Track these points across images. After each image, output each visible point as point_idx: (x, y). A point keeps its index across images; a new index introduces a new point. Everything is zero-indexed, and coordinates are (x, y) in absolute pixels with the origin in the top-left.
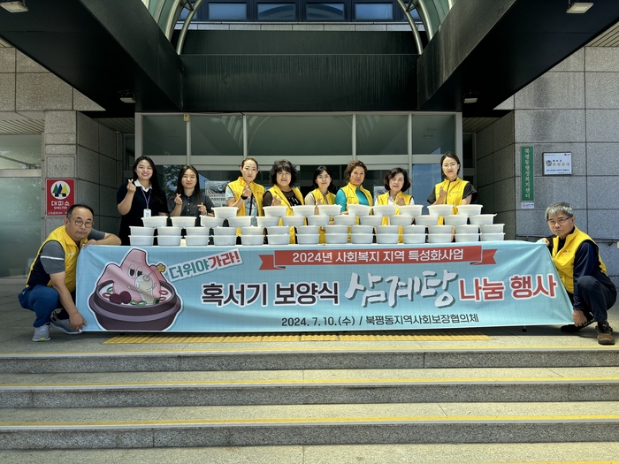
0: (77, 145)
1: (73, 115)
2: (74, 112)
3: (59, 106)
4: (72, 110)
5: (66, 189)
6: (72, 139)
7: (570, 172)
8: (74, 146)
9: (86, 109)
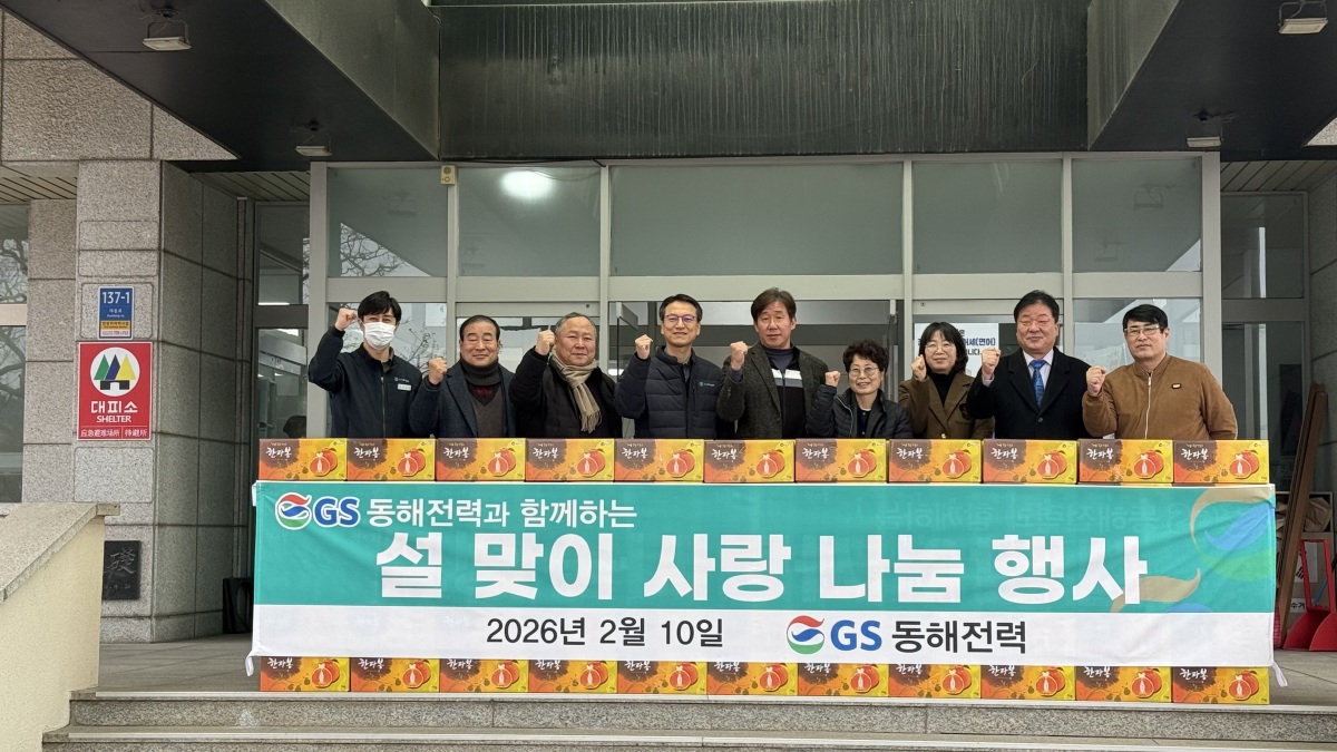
0: (164, 252)
1: (152, 173)
2: (156, 165)
3: (116, 150)
4: (151, 159)
5: (130, 369)
6: (150, 236)
8: (154, 256)
9: (185, 156)
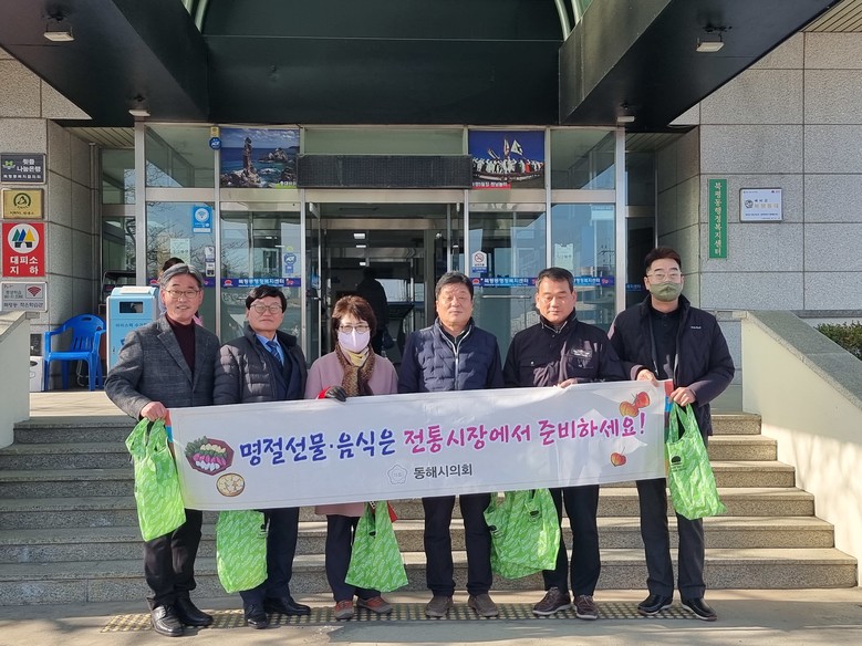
1: (41, 126)
2: (44, 121)
3: (20, 112)
4: (41, 118)
7: (779, 218)
9: (61, 116)
